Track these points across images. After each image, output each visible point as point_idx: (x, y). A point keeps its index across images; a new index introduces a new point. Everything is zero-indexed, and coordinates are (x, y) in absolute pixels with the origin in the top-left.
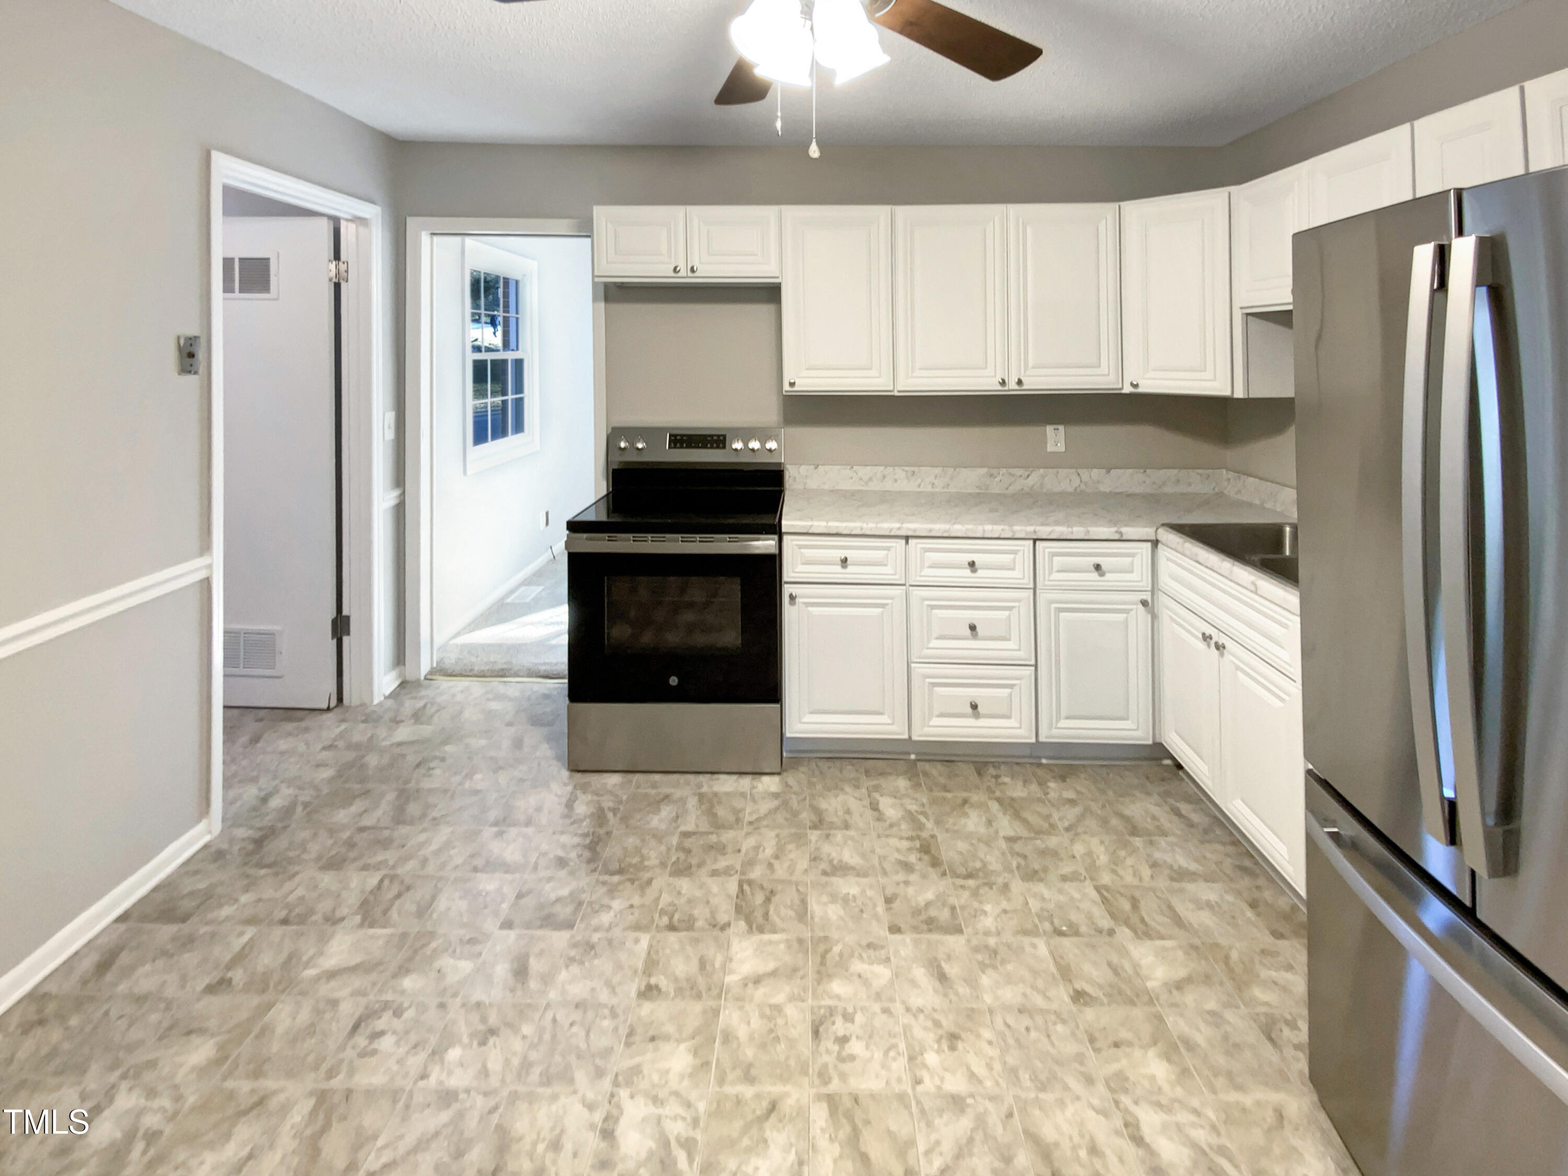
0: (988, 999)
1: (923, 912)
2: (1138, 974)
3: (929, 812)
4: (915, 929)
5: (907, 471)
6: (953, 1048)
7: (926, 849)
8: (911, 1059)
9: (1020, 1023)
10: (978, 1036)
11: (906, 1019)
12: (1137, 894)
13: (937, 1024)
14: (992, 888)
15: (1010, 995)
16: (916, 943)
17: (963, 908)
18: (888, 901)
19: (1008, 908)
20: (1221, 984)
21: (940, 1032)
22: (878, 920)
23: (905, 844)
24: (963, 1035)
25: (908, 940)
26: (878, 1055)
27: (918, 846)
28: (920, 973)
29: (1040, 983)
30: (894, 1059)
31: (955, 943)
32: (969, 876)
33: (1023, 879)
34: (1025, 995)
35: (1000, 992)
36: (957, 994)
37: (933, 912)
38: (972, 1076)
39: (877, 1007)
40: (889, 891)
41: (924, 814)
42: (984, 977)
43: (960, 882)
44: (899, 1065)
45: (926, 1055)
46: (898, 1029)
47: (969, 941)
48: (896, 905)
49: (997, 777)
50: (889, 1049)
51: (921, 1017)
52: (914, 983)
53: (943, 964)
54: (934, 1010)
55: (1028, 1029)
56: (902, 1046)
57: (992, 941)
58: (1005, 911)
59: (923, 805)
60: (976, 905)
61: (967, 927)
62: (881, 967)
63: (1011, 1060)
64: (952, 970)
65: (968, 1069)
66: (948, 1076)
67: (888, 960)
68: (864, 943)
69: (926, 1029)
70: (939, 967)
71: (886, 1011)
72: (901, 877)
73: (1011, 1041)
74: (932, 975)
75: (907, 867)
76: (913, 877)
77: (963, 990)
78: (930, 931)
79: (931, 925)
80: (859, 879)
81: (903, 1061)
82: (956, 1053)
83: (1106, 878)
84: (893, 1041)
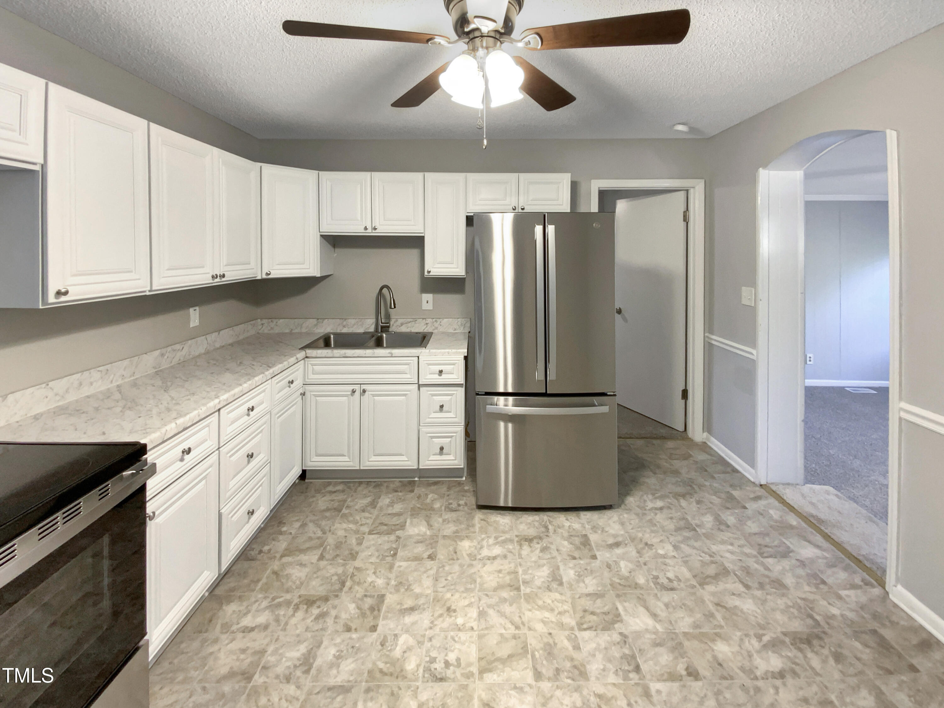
0: (429, 591)
1: (364, 611)
2: (422, 536)
3: (275, 594)
4: (376, 618)
5: (101, 371)
6: (455, 611)
7: (310, 602)
8: (459, 630)
9: (442, 582)
10: (449, 599)
11: (437, 630)
12: (378, 521)
13: (441, 615)
14: (356, 575)
15: (427, 582)
16: (385, 618)
17: (366, 590)
18: (348, 629)
19: (373, 571)
20: (431, 514)
21: (445, 615)
22: (363, 638)
23: (300, 614)
24: (448, 605)
25: (384, 622)
26: (457, 646)
27: (305, 607)
28: (408, 619)
29: (423, 569)
30: (460, 638)
31: (391, 599)
32: (343, 584)
33: (355, 560)
34: (428, 577)
35: (425, 586)
36: (424, 604)
37: (366, 606)
38: (470, 605)
39: (428, 645)
40: (340, 627)
41: (273, 599)
42: (415, 591)
43: (346, 589)
44: (463, 636)
45: (458, 623)
46: (443, 634)
47: (391, 593)
48: (353, 626)
49: (261, 552)
50: (454, 640)
51: (436, 623)
52: (414, 623)
53: (403, 607)
54: (433, 616)
55: (446, 580)
56: (452, 633)
57: (393, 583)
58: (375, 573)
59: (265, 598)
60: (366, 585)
61: (381, 592)
62: (400, 639)
63: (462, 589)
64: (409, 603)
65: (466, 606)
66: (469, 615)
67: (396, 635)
68: (380, 647)
69: (443, 621)
70: (406, 610)
71: (430, 639)
72: (330, 621)
73: (452, 587)
74: (410, 614)
75: (322, 616)
76: (333, 613)
77: (422, 601)
78: (379, 610)
79: (375, 609)
80: (323, 646)
81: (461, 634)
82: (457, 610)
83: (366, 529)
84: (449, 637)
